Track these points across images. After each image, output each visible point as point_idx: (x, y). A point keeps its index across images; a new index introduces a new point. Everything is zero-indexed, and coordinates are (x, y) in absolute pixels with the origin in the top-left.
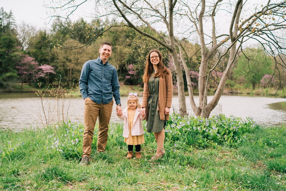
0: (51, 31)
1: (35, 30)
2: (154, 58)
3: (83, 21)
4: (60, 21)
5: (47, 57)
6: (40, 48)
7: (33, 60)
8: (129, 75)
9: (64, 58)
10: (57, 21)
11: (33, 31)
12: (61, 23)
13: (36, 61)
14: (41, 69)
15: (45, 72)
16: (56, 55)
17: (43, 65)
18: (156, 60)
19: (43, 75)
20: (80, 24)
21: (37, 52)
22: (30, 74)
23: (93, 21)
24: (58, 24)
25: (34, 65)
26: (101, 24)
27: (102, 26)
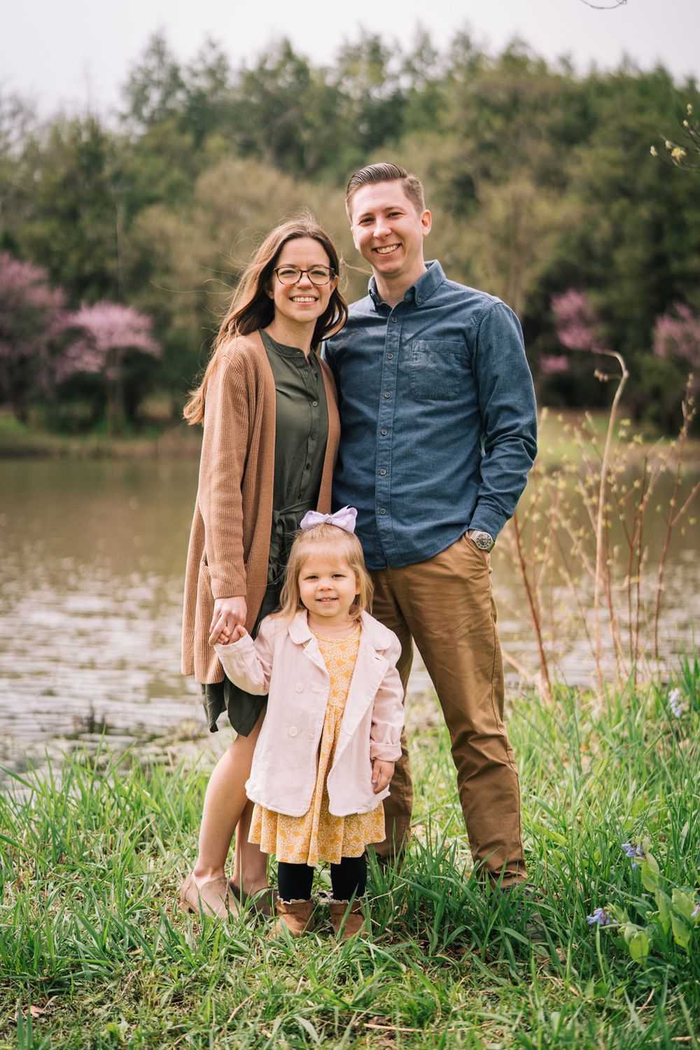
0: (123, 118)
1: (32, 115)
2: (305, 281)
3: (288, 55)
4: (168, 60)
5: (112, 265)
6: (72, 215)
7: (37, 283)
8: (559, 350)
9: (203, 265)
10: (153, 62)
11: (24, 123)
12: (174, 72)
13: (52, 290)
14: (79, 333)
15: (103, 344)
16: (159, 248)
17: (91, 304)
18: (314, 292)
19: (90, 363)
20: (274, 74)
21: (54, 236)
22: (23, 361)
23: (350, 57)
24: (155, 77)
25: (43, 309)
26: (394, 65)
27: (395, 77)
